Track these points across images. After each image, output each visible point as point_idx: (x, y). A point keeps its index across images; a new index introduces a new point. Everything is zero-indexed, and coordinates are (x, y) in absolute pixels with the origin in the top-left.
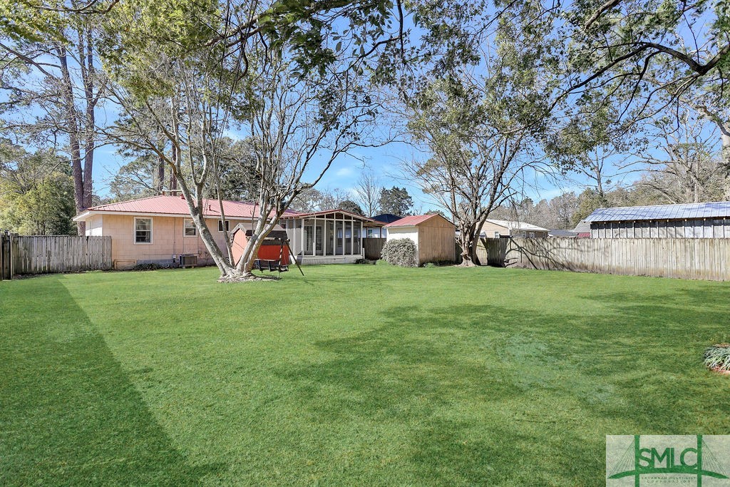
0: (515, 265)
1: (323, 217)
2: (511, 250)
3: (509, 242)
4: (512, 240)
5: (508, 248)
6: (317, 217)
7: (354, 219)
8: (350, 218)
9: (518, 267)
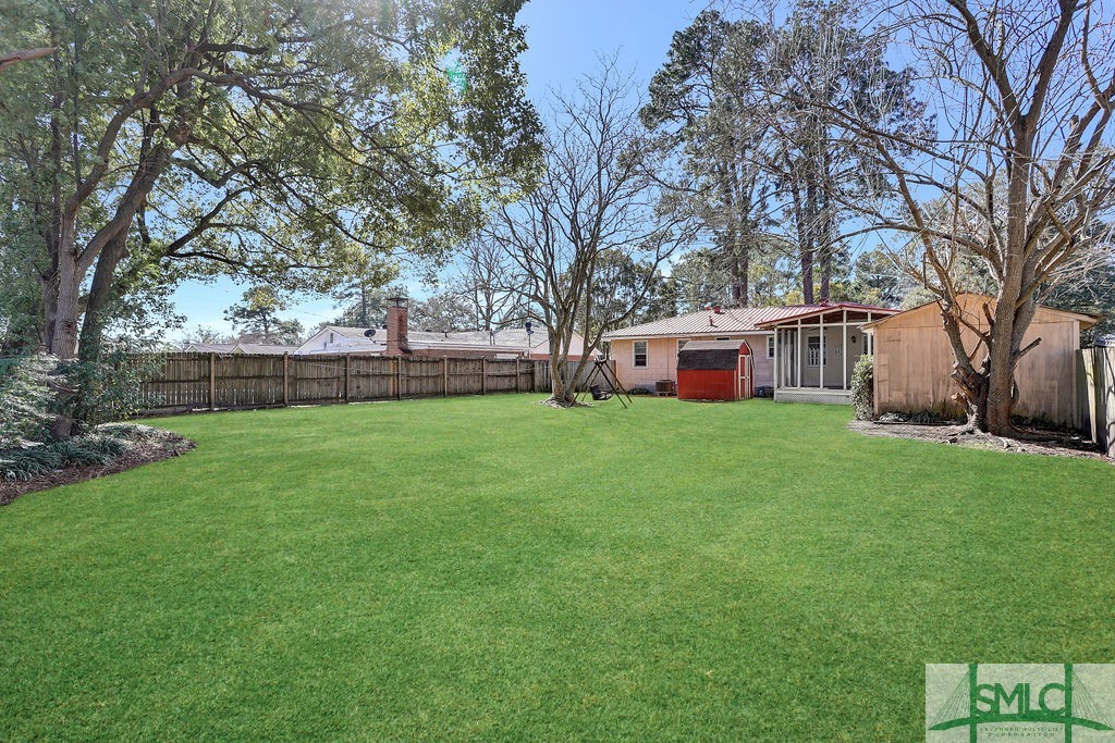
1: (817, 320)
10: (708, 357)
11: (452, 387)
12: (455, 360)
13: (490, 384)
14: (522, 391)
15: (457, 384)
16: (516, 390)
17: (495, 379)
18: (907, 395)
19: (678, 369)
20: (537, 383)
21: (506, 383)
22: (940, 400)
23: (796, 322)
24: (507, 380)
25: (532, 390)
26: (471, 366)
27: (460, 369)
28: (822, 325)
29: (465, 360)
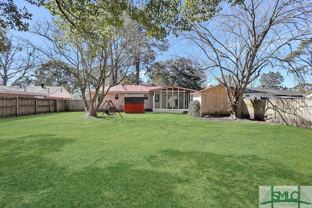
0: (271, 120)
1: (166, 90)
2: (268, 108)
3: (267, 102)
4: (268, 101)
5: (266, 107)
6: (162, 90)
7: (185, 90)
8: (183, 90)
9: (273, 122)
10: (135, 99)
11: (21, 111)
12: (22, 99)
13: (38, 109)
14: (52, 112)
15: (23, 110)
16: (50, 112)
17: (41, 107)
18: (208, 110)
19: (125, 103)
20: (58, 109)
21: (45, 109)
22: (215, 111)
23: (160, 90)
24: (45, 108)
25: (56, 111)
26: (30, 101)
27: (25, 103)
28: (179, 91)
29: (27, 99)
